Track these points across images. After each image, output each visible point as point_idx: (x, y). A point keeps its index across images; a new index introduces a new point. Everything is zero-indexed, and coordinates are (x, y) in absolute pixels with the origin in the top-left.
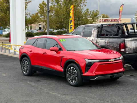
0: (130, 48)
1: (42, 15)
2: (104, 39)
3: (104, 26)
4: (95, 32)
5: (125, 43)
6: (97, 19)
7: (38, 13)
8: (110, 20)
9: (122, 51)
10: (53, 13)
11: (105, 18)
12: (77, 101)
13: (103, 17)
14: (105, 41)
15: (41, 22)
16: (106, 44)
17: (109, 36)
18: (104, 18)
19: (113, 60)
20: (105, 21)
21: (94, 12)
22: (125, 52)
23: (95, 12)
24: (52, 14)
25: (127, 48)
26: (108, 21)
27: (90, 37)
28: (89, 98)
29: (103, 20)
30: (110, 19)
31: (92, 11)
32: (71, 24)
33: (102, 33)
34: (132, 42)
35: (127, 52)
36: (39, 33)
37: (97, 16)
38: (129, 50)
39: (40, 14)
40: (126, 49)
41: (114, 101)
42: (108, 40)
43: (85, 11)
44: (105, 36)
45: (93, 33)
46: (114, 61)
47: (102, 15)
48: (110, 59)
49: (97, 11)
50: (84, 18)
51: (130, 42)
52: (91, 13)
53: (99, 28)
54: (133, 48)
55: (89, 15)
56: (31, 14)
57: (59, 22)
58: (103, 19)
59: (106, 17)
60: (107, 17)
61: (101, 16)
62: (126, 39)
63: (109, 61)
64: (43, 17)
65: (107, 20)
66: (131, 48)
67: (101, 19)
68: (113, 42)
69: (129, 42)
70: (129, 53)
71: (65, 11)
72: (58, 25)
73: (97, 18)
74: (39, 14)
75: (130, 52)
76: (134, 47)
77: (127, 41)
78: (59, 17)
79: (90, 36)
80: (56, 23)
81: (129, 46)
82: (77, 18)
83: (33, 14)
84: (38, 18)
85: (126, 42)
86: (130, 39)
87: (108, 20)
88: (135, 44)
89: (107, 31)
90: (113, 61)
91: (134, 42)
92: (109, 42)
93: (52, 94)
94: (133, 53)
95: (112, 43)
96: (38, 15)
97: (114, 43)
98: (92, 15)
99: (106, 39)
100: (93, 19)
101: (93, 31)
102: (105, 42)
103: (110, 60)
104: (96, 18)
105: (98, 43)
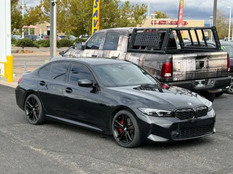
0: (181, 71)
1: (48, 11)
2: (137, 54)
3: (139, 32)
4: (123, 42)
5: (171, 63)
6: (143, 20)
7: (40, 7)
8: (170, 23)
9: (167, 77)
10: (66, 7)
11: (162, 18)
12: (72, 163)
13: (158, 17)
14: (138, 58)
15: (45, 22)
16: (141, 63)
17: (146, 50)
18: (160, 18)
20: (160, 23)
21: (138, 6)
22: (172, 79)
23: (140, 8)
24: (66, 9)
25: (175, 71)
26: (165, 24)
27: (115, 51)
28: (96, 158)
29: (158, 22)
30: (169, 20)
31: (135, 7)
32: (95, 26)
33: (135, 45)
34: (185, 60)
35: (176, 79)
36: (44, 41)
37: (144, 14)
38: (179, 75)
39: (46, 8)
40: (174, 73)
41: (138, 164)
42: (144, 57)
43: (124, 6)
44: (140, 49)
45: (119, 43)
47: (156, 13)
49: (143, 5)
50: (121, 16)
51: (182, 60)
52: (134, 8)
53: (130, 35)
54: (186, 72)
55: (130, 12)
56: (29, 8)
57: (77, 23)
58: (156, 19)
59: (162, 16)
60: (165, 18)
61: (154, 15)
62: (175, 57)
64: (49, 13)
65: (163, 21)
66: (183, 72)
67: (154, 19)
69: (179, 61)
70: (179, 80)
71: (88, 5)
72: (76, 28)
73: (144, 18)
74: (43, 8)
75: (181, 79)
76: (189, 70)
77: (175, 59)
78: (77, 14)
79: (115, 49)
80: (73, 25)
81: (180, 68)
82: (109, 17)
83: (32, 9)
84: (40, 15)
85: (173, 61)
86: (182, 56)
87: (165, 21)
88: (190, 64)
89: (143, 41)
91: (188, 61)
92: (146, 61)
93: (32, 150)
94: (186, 80)
95: (150, 62)
96: (40, 10)
97: (153, 62)
98: (135, 13)
99: (140, 54)
100: (136, 19)
101: (120, 40)
102: (140, 60)
104: (142, 18)
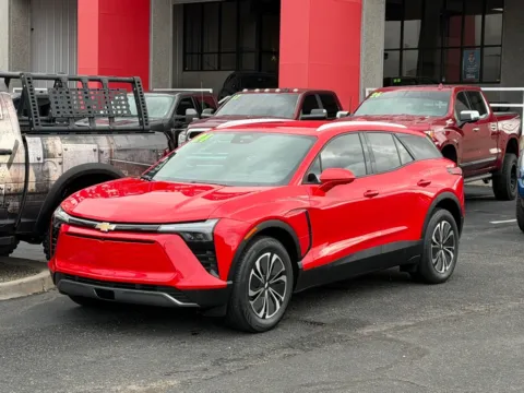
16: (106, 157)
19: (113, 227)
42: (111, 144)
46: (116, 231)
48: (101, 221)
63: (92, 227)
68: (138, 150)
90: (110, 231)
95: (133, 153)
97: (141, 152)
102: (101, 152)
103: (99, 225)
105: (57, 160)
